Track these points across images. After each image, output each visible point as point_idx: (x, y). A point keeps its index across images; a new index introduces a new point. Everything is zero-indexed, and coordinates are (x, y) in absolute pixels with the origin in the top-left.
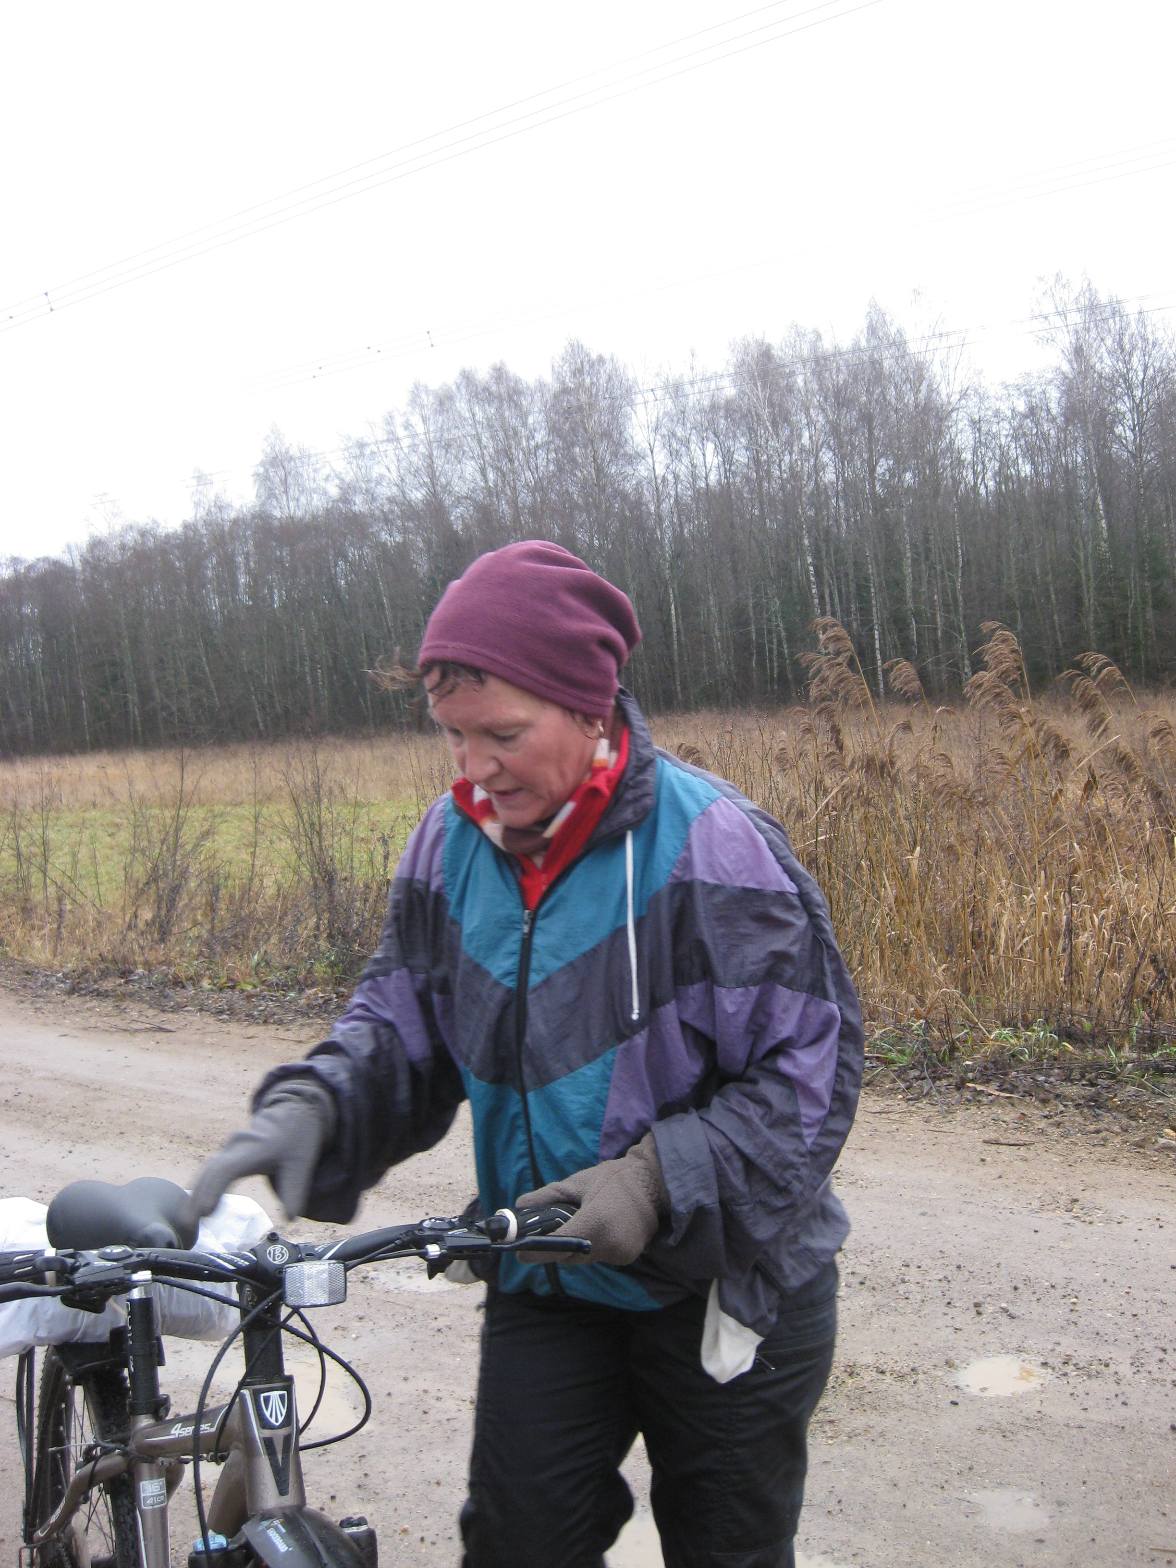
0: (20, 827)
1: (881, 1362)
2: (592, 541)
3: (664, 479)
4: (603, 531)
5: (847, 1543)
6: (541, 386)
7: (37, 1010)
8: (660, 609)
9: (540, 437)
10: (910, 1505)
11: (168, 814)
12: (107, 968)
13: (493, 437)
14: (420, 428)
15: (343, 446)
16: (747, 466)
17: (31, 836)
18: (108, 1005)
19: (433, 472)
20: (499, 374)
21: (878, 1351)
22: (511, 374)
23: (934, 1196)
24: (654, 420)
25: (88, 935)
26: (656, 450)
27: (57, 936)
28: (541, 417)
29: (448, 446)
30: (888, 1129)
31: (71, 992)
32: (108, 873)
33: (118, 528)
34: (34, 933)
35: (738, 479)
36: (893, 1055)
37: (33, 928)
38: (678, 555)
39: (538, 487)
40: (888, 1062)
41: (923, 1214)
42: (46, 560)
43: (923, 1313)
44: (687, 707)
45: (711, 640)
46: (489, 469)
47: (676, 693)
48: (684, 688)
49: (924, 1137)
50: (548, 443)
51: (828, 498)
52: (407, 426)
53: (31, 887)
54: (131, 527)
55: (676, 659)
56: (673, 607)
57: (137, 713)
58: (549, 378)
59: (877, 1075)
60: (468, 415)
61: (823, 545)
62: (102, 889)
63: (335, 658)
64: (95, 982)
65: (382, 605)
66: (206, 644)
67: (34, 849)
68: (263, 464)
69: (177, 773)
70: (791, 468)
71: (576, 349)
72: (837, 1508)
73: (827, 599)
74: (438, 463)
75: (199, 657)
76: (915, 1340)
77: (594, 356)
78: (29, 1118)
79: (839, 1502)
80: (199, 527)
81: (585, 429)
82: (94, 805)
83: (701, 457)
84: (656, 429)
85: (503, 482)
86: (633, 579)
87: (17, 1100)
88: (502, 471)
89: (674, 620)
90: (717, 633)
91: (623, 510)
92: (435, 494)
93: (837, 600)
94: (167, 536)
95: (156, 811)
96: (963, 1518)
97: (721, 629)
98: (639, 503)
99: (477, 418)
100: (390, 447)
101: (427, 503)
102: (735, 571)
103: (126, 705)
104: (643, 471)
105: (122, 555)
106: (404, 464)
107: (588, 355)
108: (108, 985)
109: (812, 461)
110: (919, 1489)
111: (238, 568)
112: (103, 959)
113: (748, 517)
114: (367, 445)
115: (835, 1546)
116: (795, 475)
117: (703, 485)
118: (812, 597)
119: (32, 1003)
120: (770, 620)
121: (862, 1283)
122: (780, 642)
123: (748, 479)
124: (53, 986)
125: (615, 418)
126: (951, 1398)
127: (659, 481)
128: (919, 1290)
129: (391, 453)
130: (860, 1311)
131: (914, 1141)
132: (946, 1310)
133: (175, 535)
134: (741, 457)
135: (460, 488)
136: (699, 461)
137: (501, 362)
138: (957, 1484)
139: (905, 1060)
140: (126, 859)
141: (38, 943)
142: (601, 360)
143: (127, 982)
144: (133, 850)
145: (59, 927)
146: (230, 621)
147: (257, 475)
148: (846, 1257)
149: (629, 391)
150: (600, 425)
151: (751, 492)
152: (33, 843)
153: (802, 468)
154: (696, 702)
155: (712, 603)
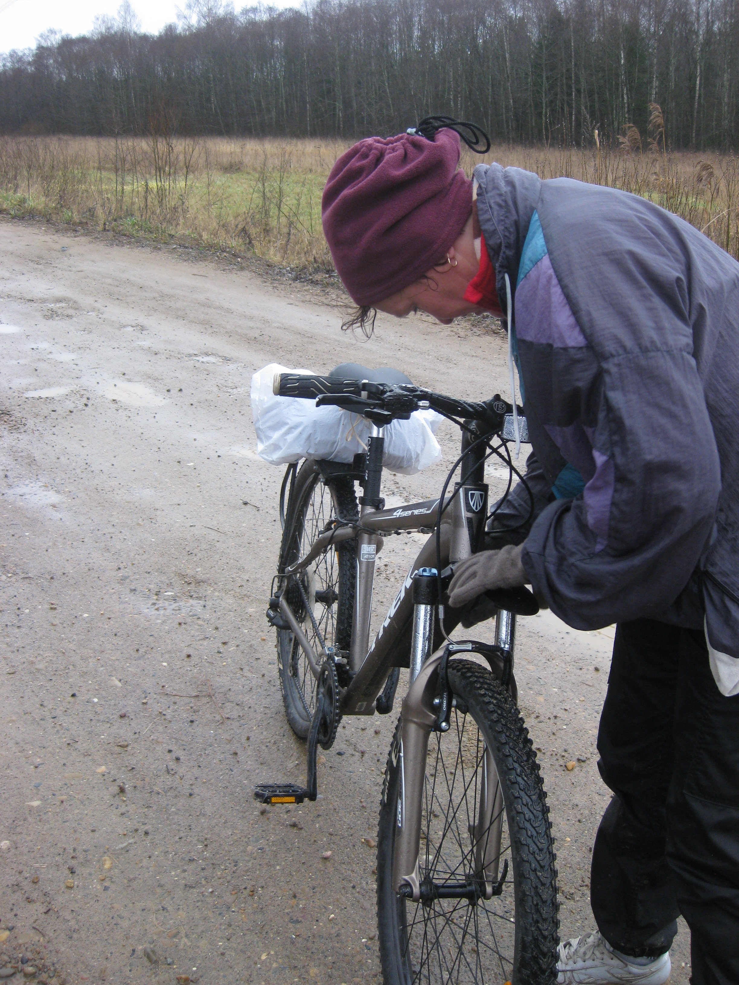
0: (265, 180)
2: (649, 28)
4: (658, 19)
7: (275, 287)
8: (690, 80)
12: (318, 267)
17: (272, 186)
18: (318, 289)
25: (305, 247)
27: (285, 249)
31: (295, 279)
34: (270, 245)
37: (270, 242)
38: (707, 43)
42: (290, 10)
45: (721, 104)
47: (692, 138)
48: (698, 135)
53: (270, 217)
55: (695, 114)
56: (698, 79)
57: (341, 115)
63: (470, 91)
64: (310, 275)
65: (505, 58)
66: (389, 74)
67: (274, 194)
75: (384, 82)
78: (268, 350)
82: (311, 170)
86: (674, 57)
87: (261, 338)
89: (697, 88)
90: (726, 100)
97: (729, 98)
103: (334, 109)
105: (340, 10)
108: (318, 277)
111: (414, 25)
112: (316, 261)
119: (271, 283)
124: (284, 275)
141: (273, 251)
143: (330, 277)
145: (287, 243)
146: (405, 60)
152: (274, 190)
154: (704, 146)
155: (725, 78)
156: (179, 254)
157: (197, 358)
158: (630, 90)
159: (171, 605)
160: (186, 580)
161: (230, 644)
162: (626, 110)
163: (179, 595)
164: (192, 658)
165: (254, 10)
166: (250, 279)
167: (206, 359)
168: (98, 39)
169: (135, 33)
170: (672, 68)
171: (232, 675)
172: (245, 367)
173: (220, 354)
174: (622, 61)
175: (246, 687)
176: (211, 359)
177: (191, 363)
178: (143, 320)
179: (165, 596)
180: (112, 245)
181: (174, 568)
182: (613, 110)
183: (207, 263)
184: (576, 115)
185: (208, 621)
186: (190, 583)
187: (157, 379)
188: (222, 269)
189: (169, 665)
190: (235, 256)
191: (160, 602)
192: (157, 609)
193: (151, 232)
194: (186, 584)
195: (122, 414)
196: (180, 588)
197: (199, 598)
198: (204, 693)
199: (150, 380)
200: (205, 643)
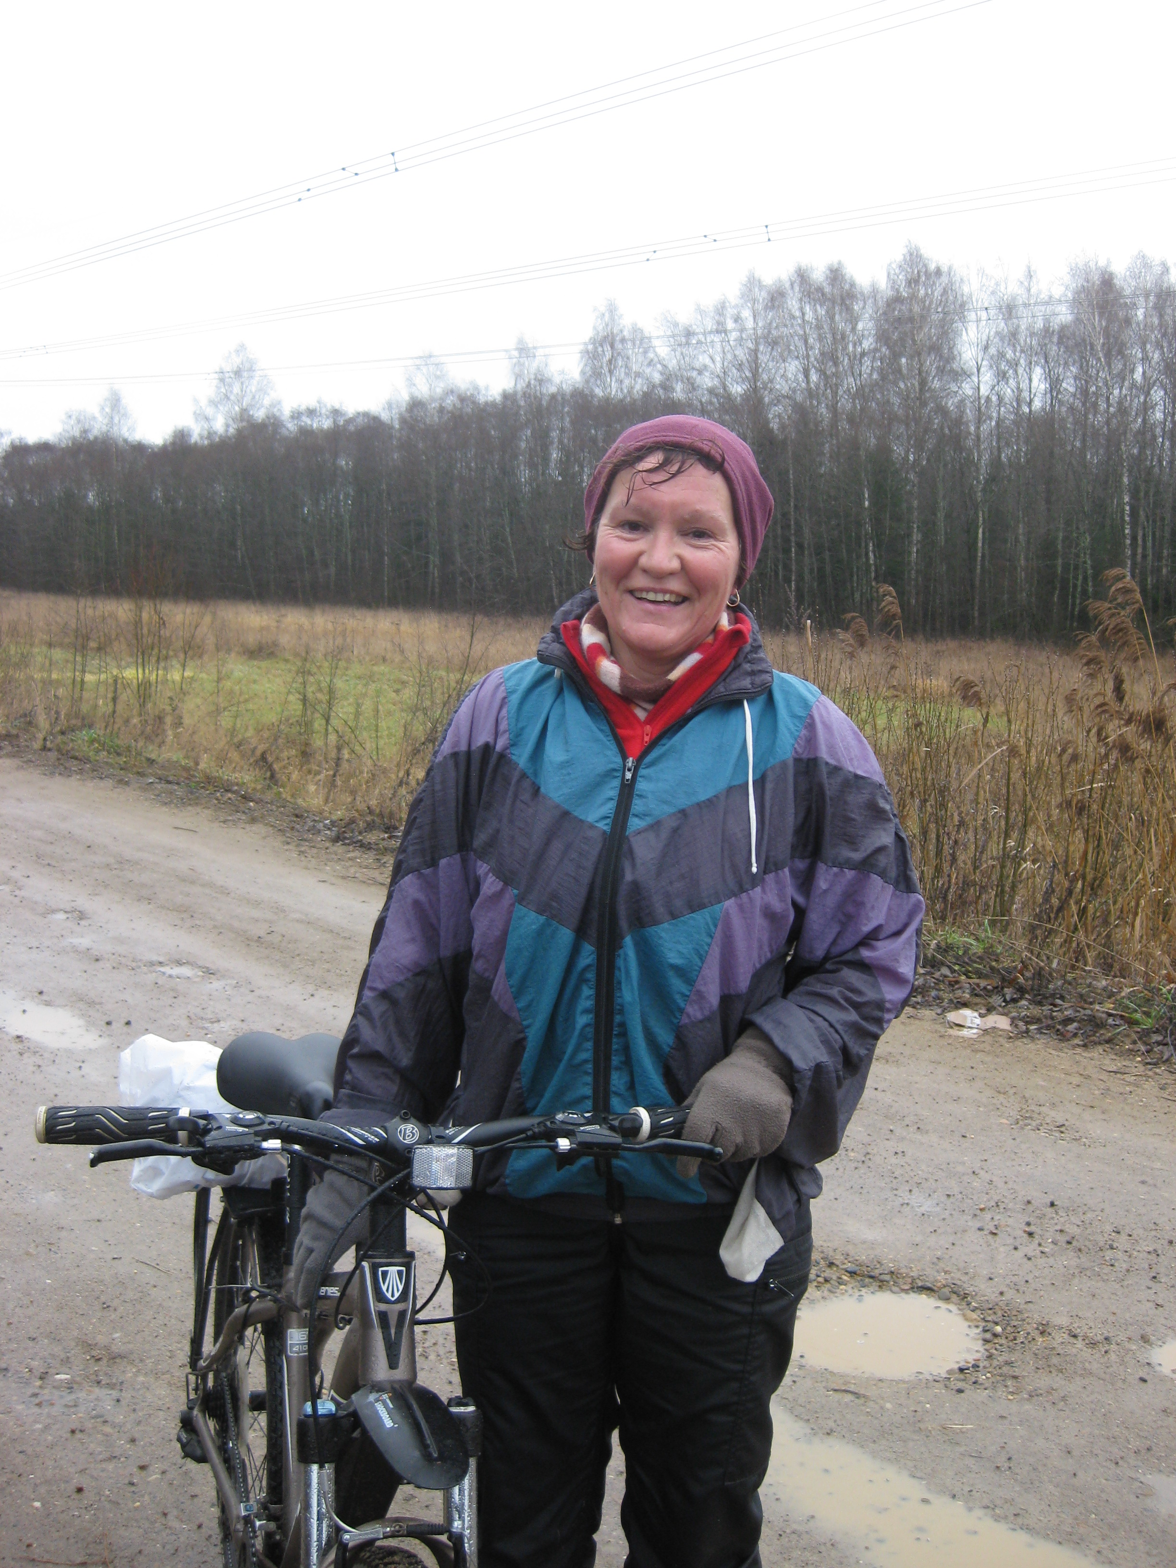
0: (309, 673)
1: (1075, 1325)
2: (907, 456)
3: (988, 399)
4: (920, 446)
5: (1011, 1502)
6: (875, 292)
7: (301, 853)
8: (968, 532)
9: (867, 344)
10: (1080, 1474)
11: (454, 677)
12: (373, 821)
13: (821, 339)
14: (750, 324)
15: (669, 333)
16: (1074, 395)
17: (319, 683)
18: (369, 857)
19: (757, 368)
20: (836, 275)
21: (1074, 1314)
22: (847, 277)
23: (1158, 1165)
24: (985, 337)
25: (361, 785)
26: (982, 370)
27: (332, 783)
28: (871, 325)
29: (774, 343)
30: (1122, 1090)
31: (336, 839)
32: (388, 728)
33: (439, 391)
34: (309, 777)
35: (1064, 409)
36: (1138, 1016)
37: (309, 772)
38: (992, 479)
39: (861, 394)
40: (1132, 1023)
41: (1143, 1182)
42: (366, 415)
43: (1125, 1283)
44: (983, 633)
45: (1015, 568)
46: (813, 371)
47: (974, 618)
48: (982, 614)
49: (1157, 1104)
50: (876, 350)
51: (1154, 437)
52: (737, 319)
53: (313, 732)
54: (452, 392)
55: (977, 583)
56: (981, 531)
57: (436, 574)
58: (883, 284)
59: (1118, 1034)
60: (798, 314)
61: (1143, 487)
62: (381, 743)
64: (360, 833)
66: (511, 515)
67: (319, 696)
68: (593, 341)
69: (468, 638)
70: (1120, 403)
71: (914, 258)
72: (1006, 1465)
73: (1140, 542)
74: (763, 358)
75: (503, 527)
76: (1113, 1309)
77: (932, 267)
78: (277, 957)
79: (1009, 1459)
80: (519, 397)
81: (914, 341)
82: (384, 659)
83: (1027, 381)
84: (986, 348)
85: (825, 385)
86: (944, 497)
87: (269, 938)
88: (825, 374)
89: (980, 544)
90: (1022, 562)
91: (942, 428)
92: (755, 390)
93: (1149, 544)
94: (486, 403)
95: (443, 673)
96: (1132, 1498)
97: (1027, 559)
98: (959, 422)
99: (807, 318)
100: (717, 338)
101: (746, 397)
102: (1048, 501)
103: (427, 565)
104: (967, 389)
105: (440, 418)
106: (729, 357)
107: (925, 266)
108: (372, 837)
109: (1142, 399)
110: (1093, 1460)
111: (552, 443)
112: (371, 812)
113: (1069, 448)
114: (694, 334)
115: (998, 1502)
116: (1123, 411)
117: (1027, 410)
118: (1124, 536)
119: (298, 846)
120: (1077, 556)
121: (1069, 1243)
122: (1085, 579)
123: (1072, 409)
124: (319, 831)
125: (945, 333)
126: (1141, 1374)
127: (983, 402)
128: (1126, 1258)
129: (718, 346)
130: (1063, 1270)
131: (1145, 1106)
132: (1151, 1284)
133: (493, 404)
134: (1069, 385)
135: (782, 386)
136: (1024, 385)
137: (839, 263)
138: (1132, 1462)
139: (1148, 1023)
140: (407, 717)
141: (312, 788)
142: (938, 272)
143: (390, 838)
144: (414, 710)
145: (334, 775)
146: (537, 494)
147: (588, 352)
148: (1057, 1213)
149: (962, 305)
150: (930, 338)
151: (1075, 423)
152: (320, 690)
153: (1130, 405)
154: (992, 630)
155: (1021, 531)
156: (157, 792)
157: (162, 969)
158: (878, 546)
159: (62, 1397)
160: (94, 1353)
161: (151, 1468)
162: (873, 575)
163: (78, 1379)
164: (86, 1493)
165: (311, 412)
166: (264, 838)
167: (176, 971)
168: (68, 447)
169: (125, 441)
170: (941, 515)
171: (147, 1525)
172: (237, 986)
173: (200, 963)
174: (867, 503)
175: (168, 1547)
176: (185, 971)
177: (152, 977)
178: (83, 902)
179: (55, 1380)
180: (52, 774)
181: (75, 1333)
182: (852, 576)
183: (199, 809)
184: (796, 581)
185: (118, 1427)
186: (99, 1360)
187: (91, 1004)
188: (222, 819)
189: (43, 1505)
190: (246, 798)
191: (46, 1391)
192: (39, 1405)
193: (118, 754)
194: (93, 1360)
195: (29, 1060)
196: (82, 1367)
197: (111, 1386)
198: (96, 1558)
199: (81, 1005)
200: (110, 1466)
